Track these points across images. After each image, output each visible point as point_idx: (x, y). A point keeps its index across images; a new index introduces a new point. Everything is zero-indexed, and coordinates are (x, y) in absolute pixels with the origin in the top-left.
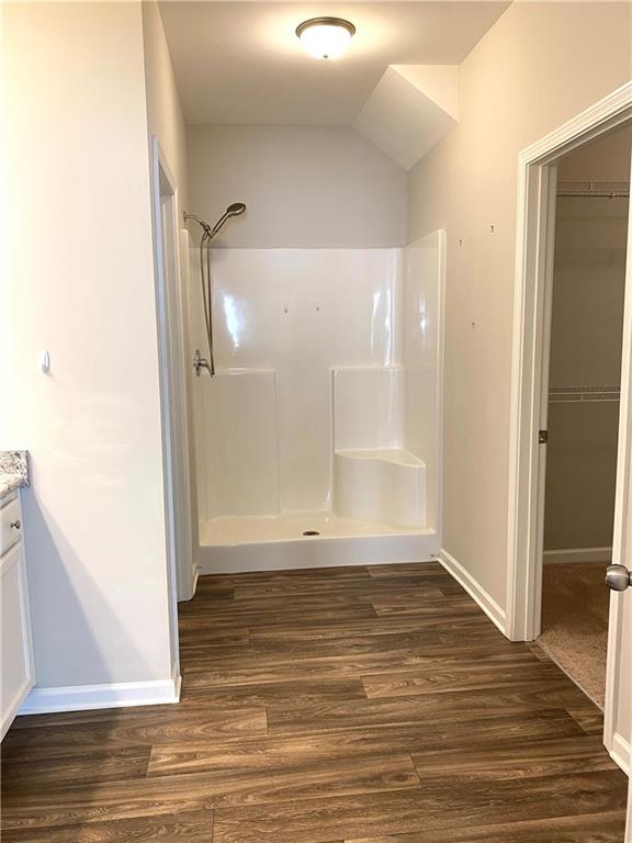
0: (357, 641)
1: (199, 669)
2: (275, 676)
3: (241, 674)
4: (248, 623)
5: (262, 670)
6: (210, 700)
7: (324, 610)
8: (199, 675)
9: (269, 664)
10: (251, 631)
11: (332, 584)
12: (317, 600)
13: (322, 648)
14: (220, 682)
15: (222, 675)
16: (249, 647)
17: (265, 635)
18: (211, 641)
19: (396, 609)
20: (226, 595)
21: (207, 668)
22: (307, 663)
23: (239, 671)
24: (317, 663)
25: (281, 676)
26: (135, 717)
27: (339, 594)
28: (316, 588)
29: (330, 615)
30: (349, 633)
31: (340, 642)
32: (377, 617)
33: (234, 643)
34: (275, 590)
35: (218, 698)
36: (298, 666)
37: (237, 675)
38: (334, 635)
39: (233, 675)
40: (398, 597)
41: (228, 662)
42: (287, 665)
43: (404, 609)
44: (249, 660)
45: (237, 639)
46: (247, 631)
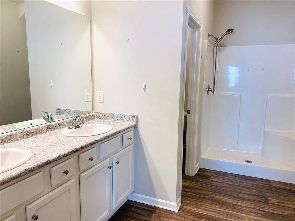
0: (255, 211)
1: (189, 202)
2: (216, 214)
3: (203, 209)
4: (212, 191)
5: (212, 210)
6: (188, 215)
7: (245, 194)
8: (188, 204)
9: (215, 208)
10: (212, 194)
11: (252, 184)
12: (243, 189)
13: (239, 209)
14: (194, 209)
15: (196, 207)
16: (209, 199)
17: (217, 197)
18: (196, 193)
19: (279, 202)
20: (207, 177)
21: (192, 203)
22: (231, 213)
23: (203, 208)
24: (235, 214)
25: (218, 215)
26: (162, 212)
27: (254, 189)
28: (244, 184)
29: (247, 196)
30: (253, 206)
31: (248, 209)
32: (269, 203)
33: (204, 196)
34: (227, 180)
35: (192, 215)
36: (226, 213)
37: (201, 209)
38: (246, 205)
39: (200, 208)
40: (282, 197)
41: (200, 203)
42: (222, 211)
43: (283, 203)
44: (208, 204)
45: (206, 195)
46: (210, 193)
